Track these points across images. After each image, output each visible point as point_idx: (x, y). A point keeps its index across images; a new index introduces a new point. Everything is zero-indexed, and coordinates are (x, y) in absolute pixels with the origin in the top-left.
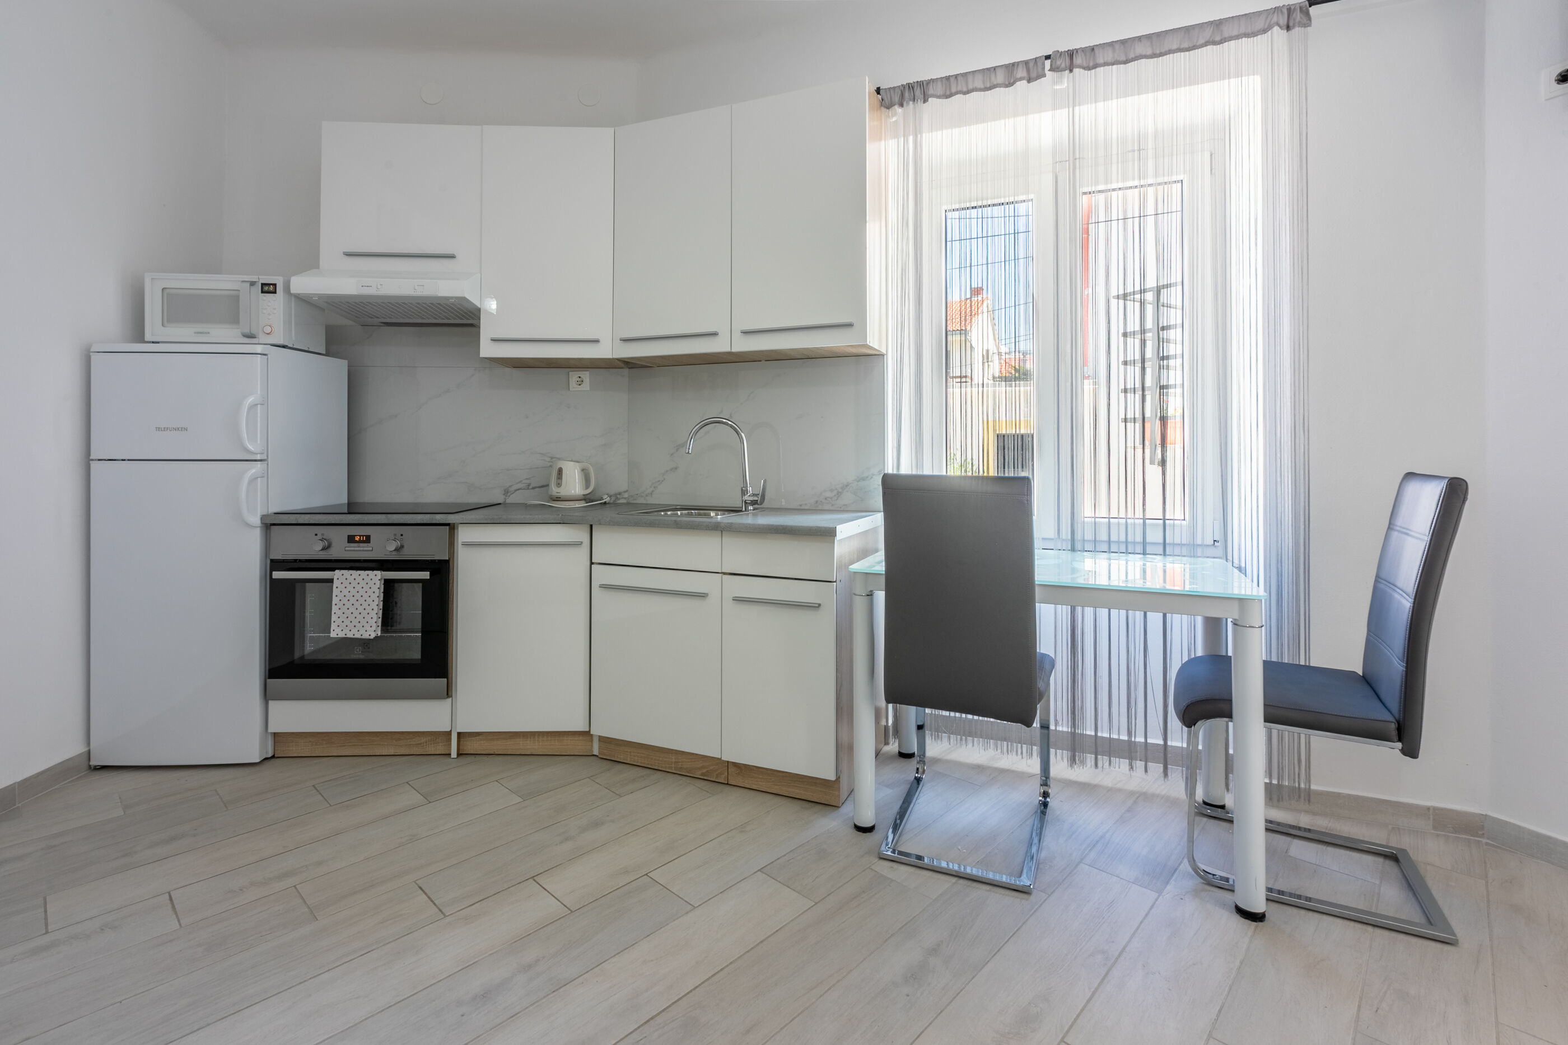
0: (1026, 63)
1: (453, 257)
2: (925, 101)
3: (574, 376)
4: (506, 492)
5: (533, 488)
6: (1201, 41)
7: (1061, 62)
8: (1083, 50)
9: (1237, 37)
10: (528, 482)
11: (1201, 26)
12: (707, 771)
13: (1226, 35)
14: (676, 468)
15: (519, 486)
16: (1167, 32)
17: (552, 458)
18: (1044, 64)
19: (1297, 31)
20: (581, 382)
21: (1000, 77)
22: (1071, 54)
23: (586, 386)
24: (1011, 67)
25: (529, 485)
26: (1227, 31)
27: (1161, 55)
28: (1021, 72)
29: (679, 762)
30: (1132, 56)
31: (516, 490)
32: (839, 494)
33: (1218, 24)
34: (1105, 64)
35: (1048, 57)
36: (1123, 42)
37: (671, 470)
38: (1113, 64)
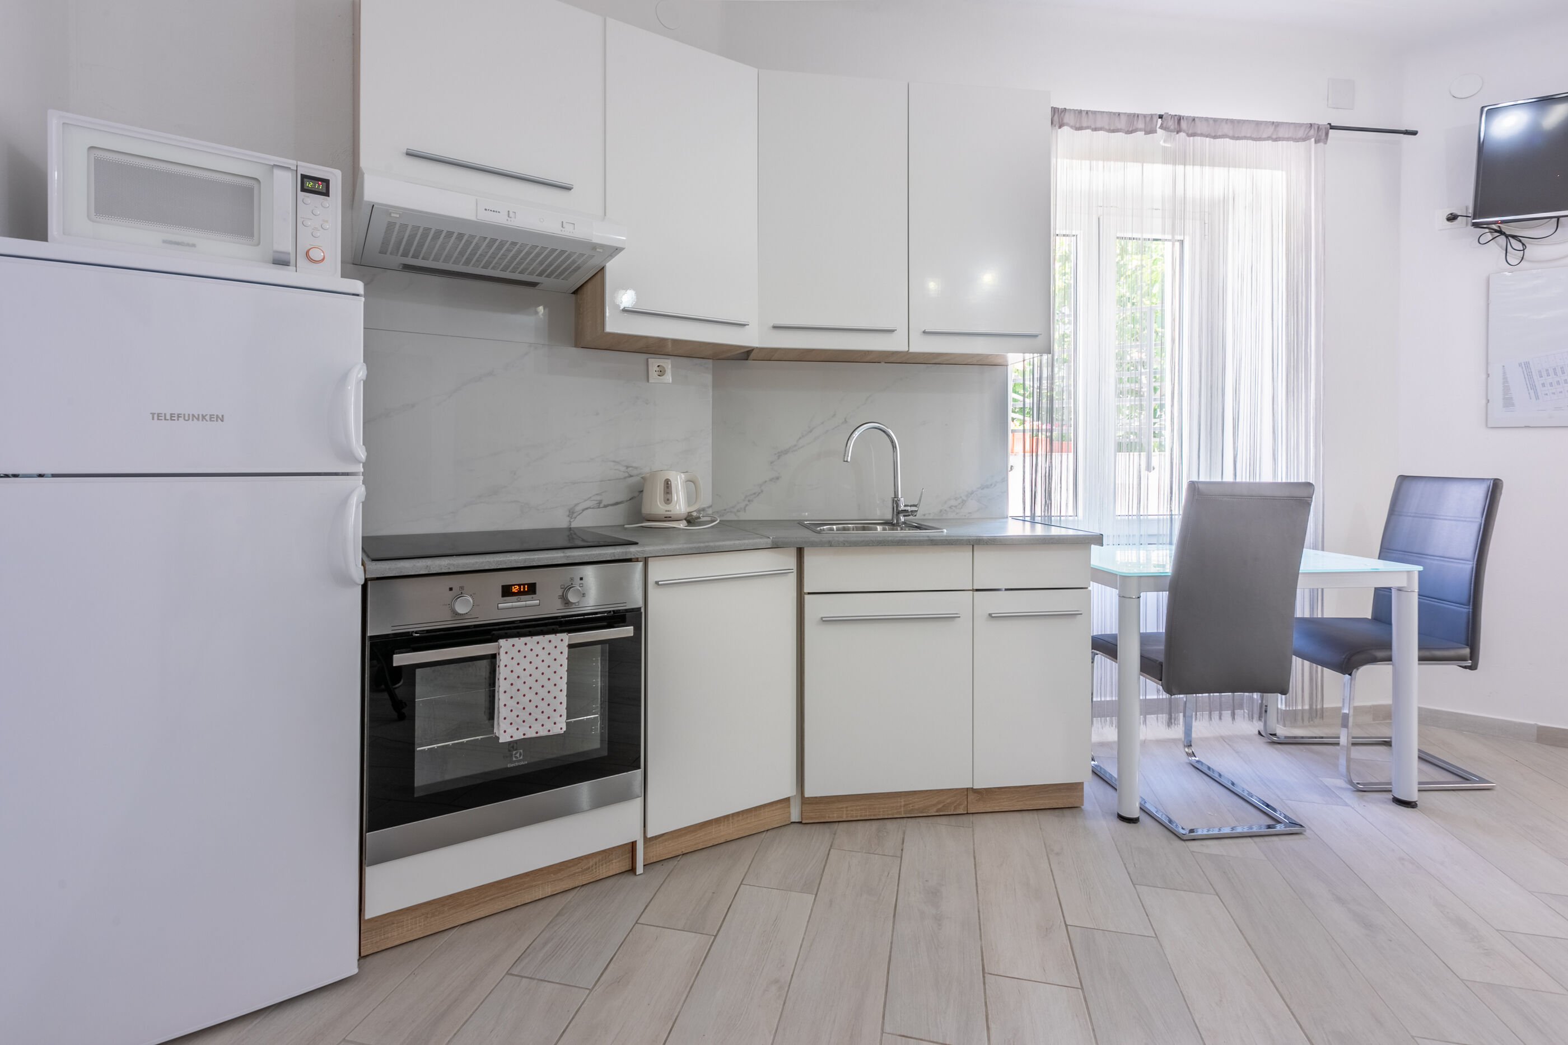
0: (1145, 116)
1: (568, 189)
2: (1060, 127)
3: (654, 363)
4: (572, 513)
5: (605, 506)
6: (1265, 136)
7: (1171, 124)
8: (1188, 118)
9: (1288, 139)
10: (598, 498)
11: (1266, 123)
12: (944, 806)
13: (1281, 135)
14: (778, 478)
15: (589, 504)
16: (1244, 121)
17: (627, 467)
18: (1157, 122)
19: (1321, 144)
20: (662, 372)
21: (1122, 123)
22: (1179, 119)
23: (668, 378)
24: (1134, 117)
25: (600, 502)
26: (1282, 132)
27: (1238, 138)
28: (1140, 124)
29: (910, 804)
30: (1220, 133)
31: (583, 510)
32: (964, 502)
33: (1276, 125)
34: (1202, 135)
35: (1161, 117)
36: (1215, 120)
37: (771, 480)
38: (1207, 136)
